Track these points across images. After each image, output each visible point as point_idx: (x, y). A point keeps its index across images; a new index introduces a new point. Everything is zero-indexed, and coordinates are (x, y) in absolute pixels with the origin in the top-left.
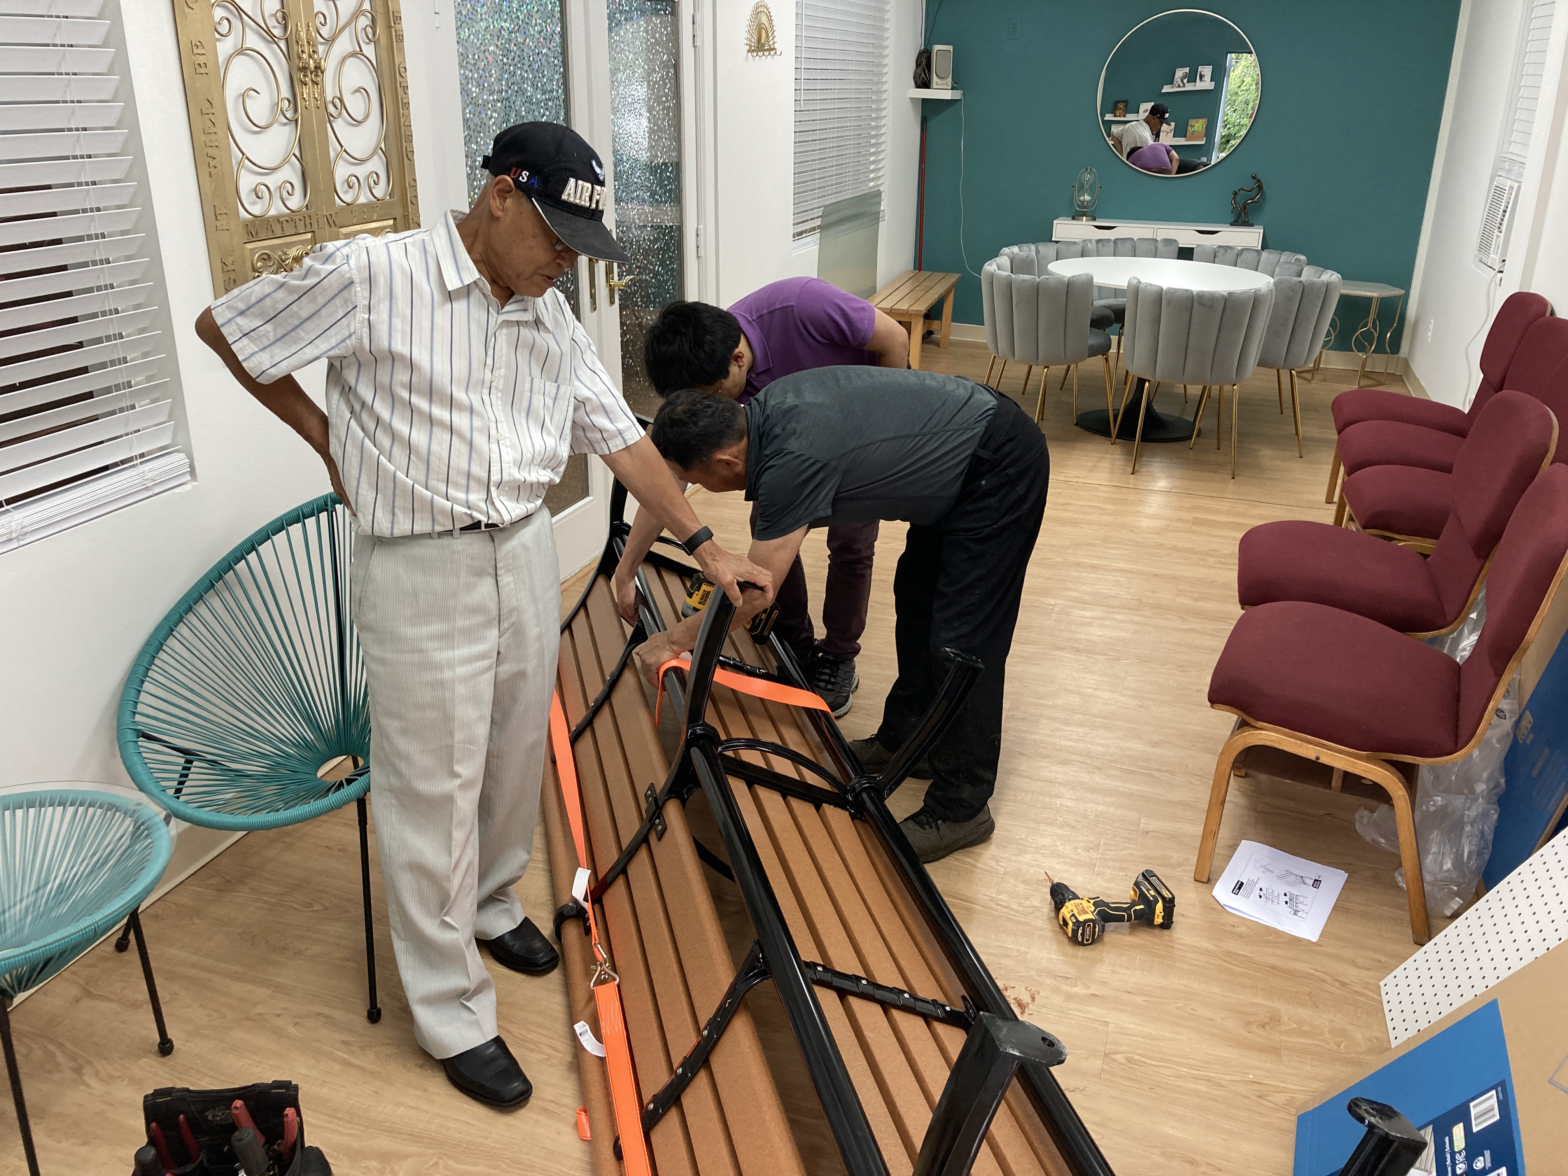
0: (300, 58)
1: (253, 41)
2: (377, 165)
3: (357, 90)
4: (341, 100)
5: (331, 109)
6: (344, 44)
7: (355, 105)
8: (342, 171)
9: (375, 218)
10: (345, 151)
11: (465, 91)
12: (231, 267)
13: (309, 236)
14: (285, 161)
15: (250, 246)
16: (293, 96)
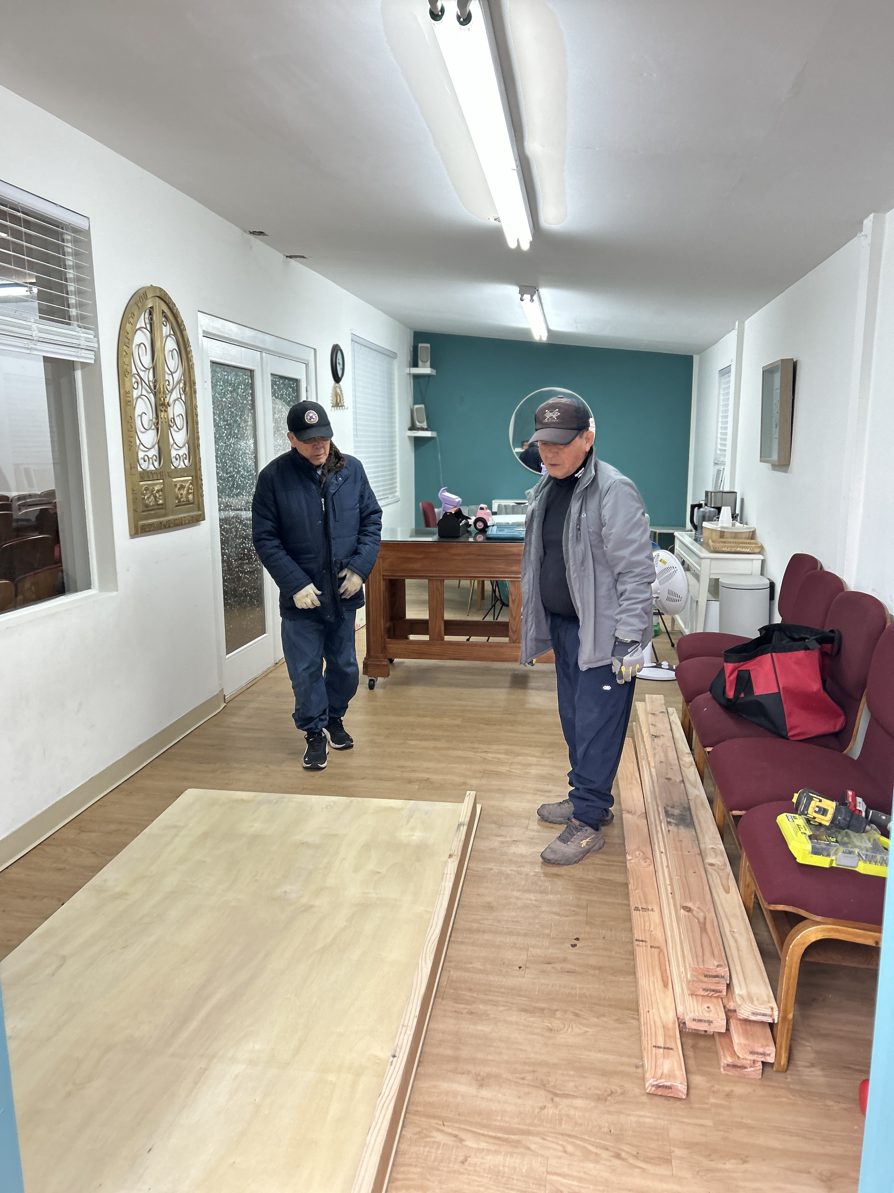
0: (160, 399)
1: (144, 393)
2: (185, 450)
3: (178, 416)
4: (174, 419)
5: (170, 423)
6: (175, 395)
7: (179, 421)
8: (174, 453)
9: (185, 475)
10: (175, 443)
11: (215, 420)
12: (135, 492)
13: (161, 481)
14: (153, 447)
15: (141, 483)
16: (157, 417)
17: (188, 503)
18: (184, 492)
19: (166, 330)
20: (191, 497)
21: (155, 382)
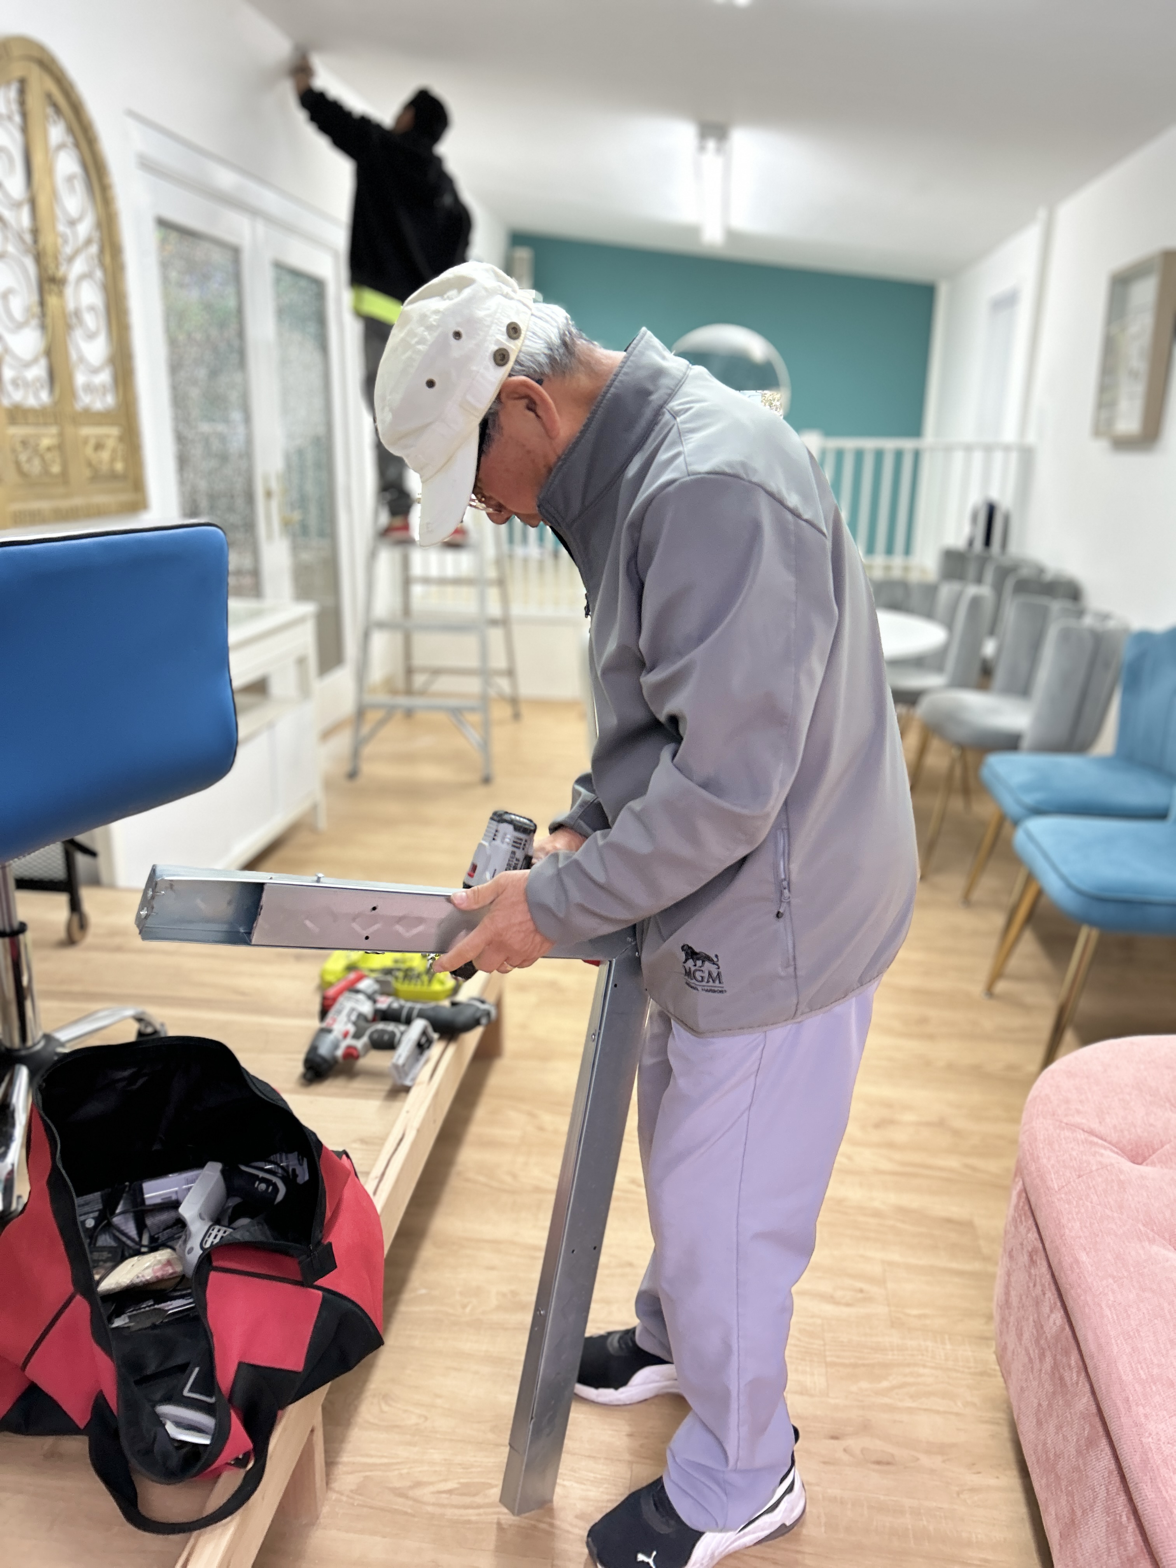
0: (48, 270)
3: (89, 308)
4: (79, 313)
5: (72, 320)
6: (79, 267)
7: (90, 320)
8: (80, 379)
9: (107, 424)
10: (83, 360)
13: (56, 430)
14: (36, 361)
15: (11, 431)
16: (42, 303)
17: (113, 476)
18: (105, 455)
19: (57, 133)
20: (119, 466)
21: (35, 232)
